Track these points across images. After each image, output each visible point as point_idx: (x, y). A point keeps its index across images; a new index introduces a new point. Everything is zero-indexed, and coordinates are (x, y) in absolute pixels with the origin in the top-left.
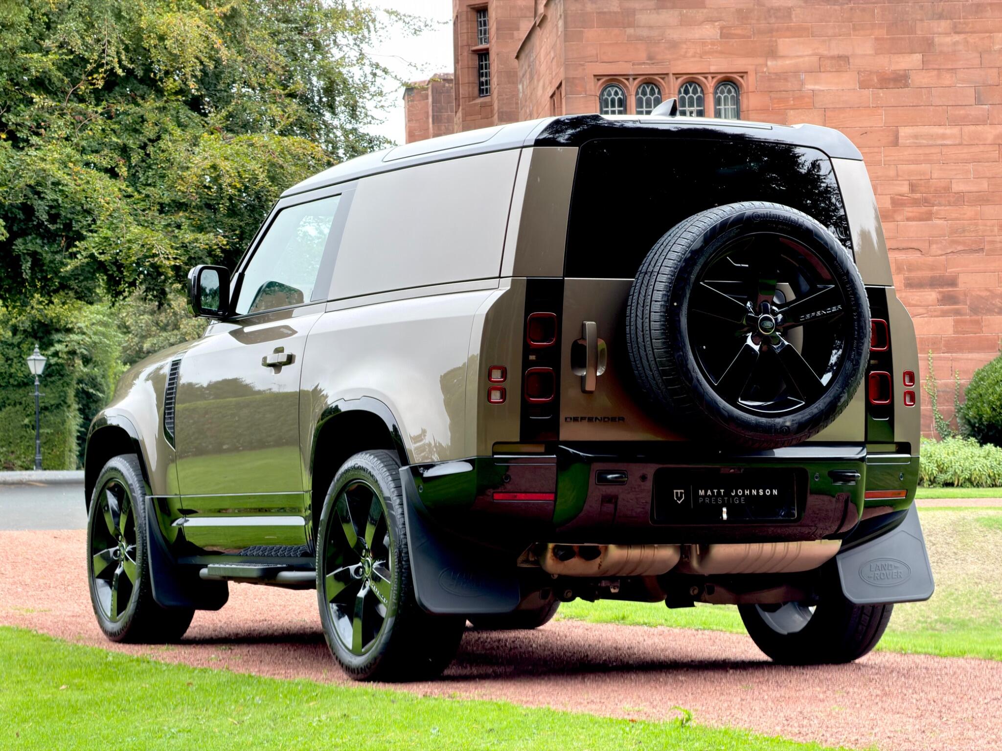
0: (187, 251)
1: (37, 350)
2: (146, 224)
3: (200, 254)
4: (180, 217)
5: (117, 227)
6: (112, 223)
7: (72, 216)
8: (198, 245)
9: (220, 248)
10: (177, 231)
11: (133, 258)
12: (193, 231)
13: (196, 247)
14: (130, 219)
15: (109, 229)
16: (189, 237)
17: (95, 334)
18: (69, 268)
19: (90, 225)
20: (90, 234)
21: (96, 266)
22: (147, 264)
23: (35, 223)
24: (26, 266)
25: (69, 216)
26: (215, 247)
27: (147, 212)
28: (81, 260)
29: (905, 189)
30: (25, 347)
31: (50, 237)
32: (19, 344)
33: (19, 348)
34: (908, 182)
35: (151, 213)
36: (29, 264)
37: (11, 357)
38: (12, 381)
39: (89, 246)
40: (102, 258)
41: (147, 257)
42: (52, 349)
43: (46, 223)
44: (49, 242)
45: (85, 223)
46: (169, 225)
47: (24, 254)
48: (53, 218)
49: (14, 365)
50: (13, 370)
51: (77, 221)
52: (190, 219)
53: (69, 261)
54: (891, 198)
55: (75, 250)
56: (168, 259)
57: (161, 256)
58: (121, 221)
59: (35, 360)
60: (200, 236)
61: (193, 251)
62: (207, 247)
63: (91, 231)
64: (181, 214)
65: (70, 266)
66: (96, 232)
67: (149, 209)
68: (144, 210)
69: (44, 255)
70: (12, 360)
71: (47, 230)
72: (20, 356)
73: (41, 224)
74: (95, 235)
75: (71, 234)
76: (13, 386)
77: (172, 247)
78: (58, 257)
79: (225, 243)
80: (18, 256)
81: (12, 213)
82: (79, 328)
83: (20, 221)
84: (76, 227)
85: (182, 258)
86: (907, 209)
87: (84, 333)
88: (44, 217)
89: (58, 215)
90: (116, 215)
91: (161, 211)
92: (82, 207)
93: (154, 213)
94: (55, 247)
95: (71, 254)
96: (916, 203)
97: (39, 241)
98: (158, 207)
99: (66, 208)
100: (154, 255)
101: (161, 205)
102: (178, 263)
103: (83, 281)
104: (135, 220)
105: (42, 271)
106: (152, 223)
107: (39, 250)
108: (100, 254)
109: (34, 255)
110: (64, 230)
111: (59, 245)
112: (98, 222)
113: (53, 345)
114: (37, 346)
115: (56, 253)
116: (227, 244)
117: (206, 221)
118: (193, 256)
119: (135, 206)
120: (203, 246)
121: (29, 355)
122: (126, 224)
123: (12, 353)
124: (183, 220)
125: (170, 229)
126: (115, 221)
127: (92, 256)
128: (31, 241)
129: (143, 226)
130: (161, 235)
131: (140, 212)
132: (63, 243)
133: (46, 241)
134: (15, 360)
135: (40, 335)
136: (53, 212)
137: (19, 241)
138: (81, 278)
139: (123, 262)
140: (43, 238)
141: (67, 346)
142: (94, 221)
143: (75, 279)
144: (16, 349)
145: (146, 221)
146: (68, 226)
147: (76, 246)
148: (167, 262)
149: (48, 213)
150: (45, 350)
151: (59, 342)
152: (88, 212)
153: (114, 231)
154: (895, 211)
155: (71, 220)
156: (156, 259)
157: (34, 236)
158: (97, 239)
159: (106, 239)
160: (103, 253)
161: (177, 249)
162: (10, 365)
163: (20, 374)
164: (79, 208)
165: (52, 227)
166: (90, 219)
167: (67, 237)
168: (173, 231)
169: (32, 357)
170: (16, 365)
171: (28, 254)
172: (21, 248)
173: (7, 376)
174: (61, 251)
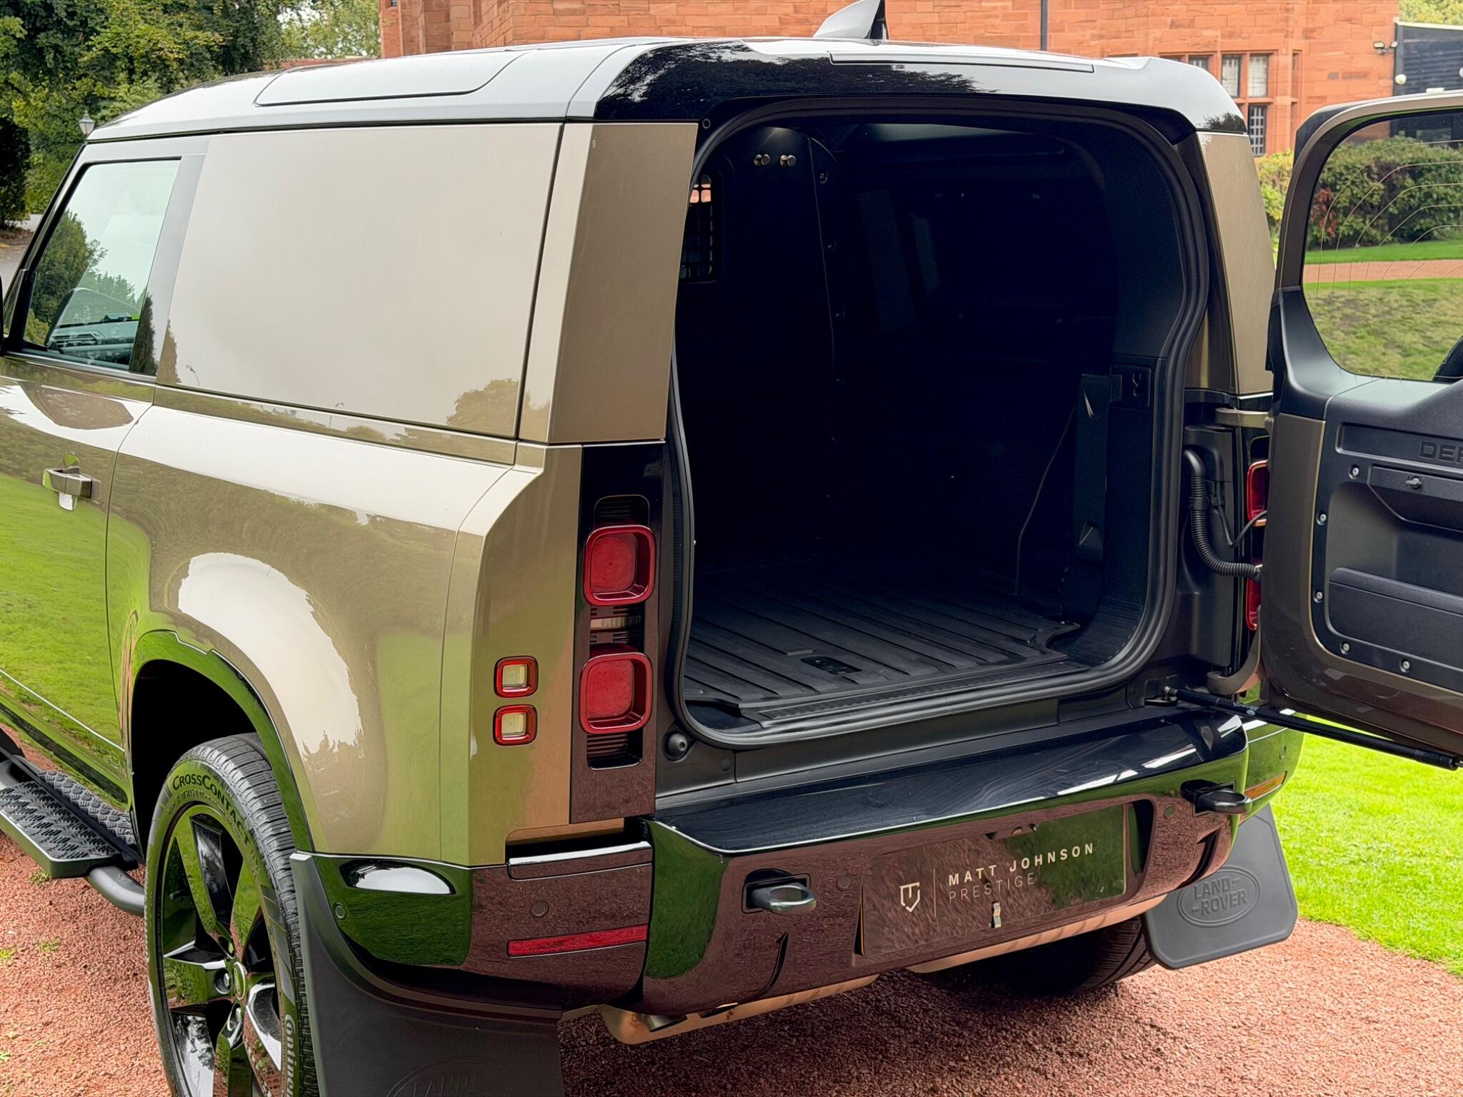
0: (189, 48)
1: (87, 114)
2: (152, 23)
3: (201, 50)
4: (181, 17)
5: (127, 25)
6: (122, 21)
7: (87, 14)
8: (198, 42)
9: (217, 44)
10: (179, 29)
11: (141, 51)
12: (194, 30)
13: (197, 44)
14: (138, 17)
15: (119, 25)
16: (190, 34)
17: (134, 101)
18: (86, 58)
19: (103, 22)
20: (103, 30)
21: (109, 59)
22: (154, 56)
23: (55, 19)
24: (49, 57)
25: (84, 14)
26: (213, 44)
27: (153, 11)
28: (95, 53)
29: (790, 10)
30: (77, 111)
31: (69, 32)
32: (73, 109)
33: (72, 111)
34: (792, 4)
35: (156, 13)
36: (52, 55)
37: (66, 119)
38: (68, 138)
39: (102, 40)
40: (114, 51)
41: (153, 51)
42: (99, 115)
43: (65, 19)
44: (68, 36)
45: (99, 20)
46: (172, 23)
47: (47, 46)
48: (71, 15)
49: (69, 126)
50: (69, 130)
51: (92, 19)
52: (190, 19)
53: (86, 53)
54: (780, 18)
55: (90, 43)
56: (172, 52)
57: (166, 50)
58: (131, 19)
59: (85, 123)
60: (199, 33)
61: (194, 48)
62: (206, 43)
63: (105, 27)
64: (182, 15)
65: (87, 57)
66: (109, 28)
67: (154, 9)
68: (150, 10)
69: (65, 48)
70: (67, 122)
71: (66, 25)
72: (74, 119)
73: (60, 21)
74: (108, 30)
75: (87, 30)
76: (69, 142)
77: (175, 43)
78: (77, 50)
79: (221, 40)
80: (42, 48)
81: (34, 11)
82: (120, 97)
83: (43, 18)
84: (91, 24)
85: (185, 52)
86: (790, 27)
87: (125, 101)
88: (63, 14)
89: (74, 13)
90: (125, 14)
91: (165, 12)
92: (96, 7)
93: (158, 12)
94: (74, 41)
95: (88, 46)
96: (799, 22)
97: (60, 35)
98: (162, 7)
99: (81, 6)
100: (161, 49)
101: (165, 5)
102: (181, 56)
103: (99, 70)
104: (142, 18)
105: (64, 61)
106: (158, 22)
107: (61, 44)
108: (113, 47)
109: (56, 48)
110: (81, 26)
111: (77, 39)
112: (110, 20)
113: (100, 111)
114: (86, 111)
115: (76, 46)
116: (224, 41)
117: (205, 21)
118: (194, 52)
119: (142, 6)
120: (202, 43)
121: (81, 118)
122: (134, 22)
123: (67, 116)
124: (185, 20)
125: (173, 27)
126: (124, 19)
127: (106, 50)
128: (52, 35)
129: (150, 24)
130: (165, 32)
131: (148, 12)
132: (81, 37)
133: (66, 36)
134: (70, 122)
135: (89, 102)
136: (70, 10)
137: (42, 35)
138: (99, 68)
139: (133, 54)
140: (63, 33)
141: (112, 111)
142: (107, 18)
143: (93, 69)
144: (70, 113)
145: (151, 19)
146: (84, 23)
147: (91, 40)
148: (171, 55)
149: (66, 11)
150: (94, 114)
151: (105, 108)
152: (102, 11)
153: (124, 26)
154: (781, 29)
155: (86, 18)
156: (162, 52)
157: (55, 31)
158: (109, 35)
159: (118, 34)
160: (115, 46)
161: (180, 44)
162: (66, 126)
163: (74, 133)
164: (93, 7)
165: (71, 23)
166: (103, 17)
167: (84, 33)
168: (176, 29)
169: (83, 120)
170: (71, 127)
171: (51, 47)
172: (44, 41)
173: (64, 135)
174: (80, 44)
